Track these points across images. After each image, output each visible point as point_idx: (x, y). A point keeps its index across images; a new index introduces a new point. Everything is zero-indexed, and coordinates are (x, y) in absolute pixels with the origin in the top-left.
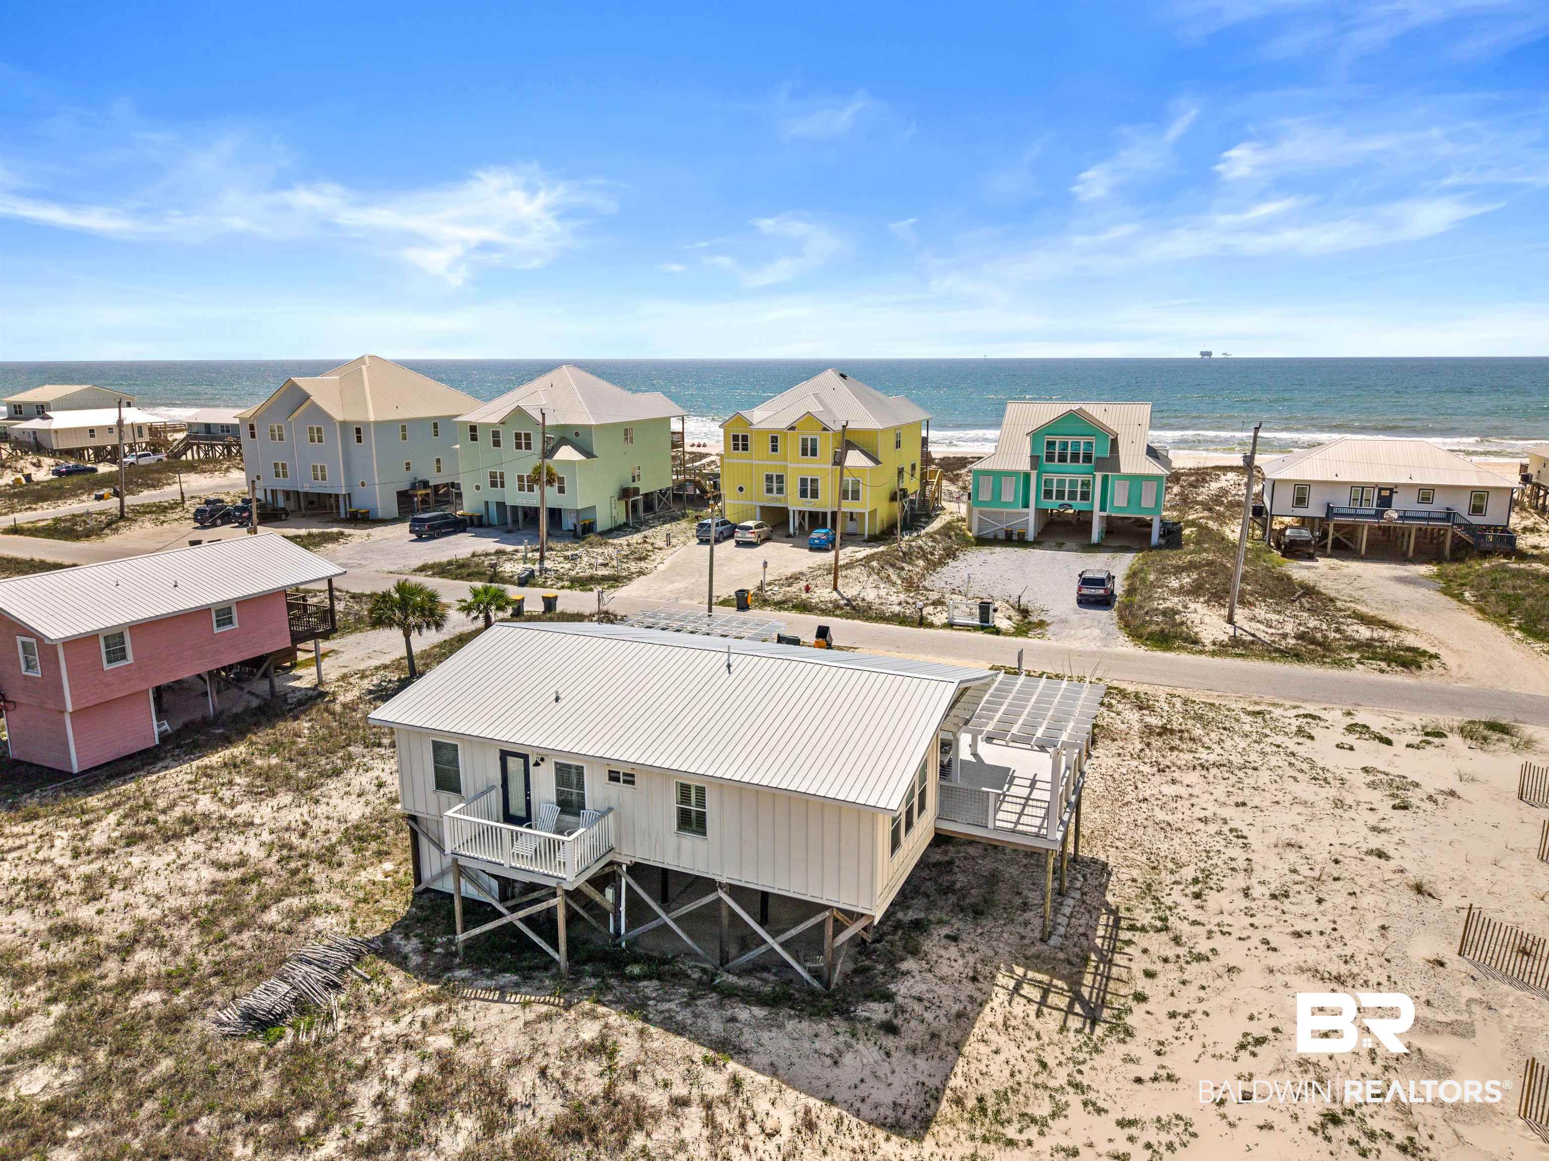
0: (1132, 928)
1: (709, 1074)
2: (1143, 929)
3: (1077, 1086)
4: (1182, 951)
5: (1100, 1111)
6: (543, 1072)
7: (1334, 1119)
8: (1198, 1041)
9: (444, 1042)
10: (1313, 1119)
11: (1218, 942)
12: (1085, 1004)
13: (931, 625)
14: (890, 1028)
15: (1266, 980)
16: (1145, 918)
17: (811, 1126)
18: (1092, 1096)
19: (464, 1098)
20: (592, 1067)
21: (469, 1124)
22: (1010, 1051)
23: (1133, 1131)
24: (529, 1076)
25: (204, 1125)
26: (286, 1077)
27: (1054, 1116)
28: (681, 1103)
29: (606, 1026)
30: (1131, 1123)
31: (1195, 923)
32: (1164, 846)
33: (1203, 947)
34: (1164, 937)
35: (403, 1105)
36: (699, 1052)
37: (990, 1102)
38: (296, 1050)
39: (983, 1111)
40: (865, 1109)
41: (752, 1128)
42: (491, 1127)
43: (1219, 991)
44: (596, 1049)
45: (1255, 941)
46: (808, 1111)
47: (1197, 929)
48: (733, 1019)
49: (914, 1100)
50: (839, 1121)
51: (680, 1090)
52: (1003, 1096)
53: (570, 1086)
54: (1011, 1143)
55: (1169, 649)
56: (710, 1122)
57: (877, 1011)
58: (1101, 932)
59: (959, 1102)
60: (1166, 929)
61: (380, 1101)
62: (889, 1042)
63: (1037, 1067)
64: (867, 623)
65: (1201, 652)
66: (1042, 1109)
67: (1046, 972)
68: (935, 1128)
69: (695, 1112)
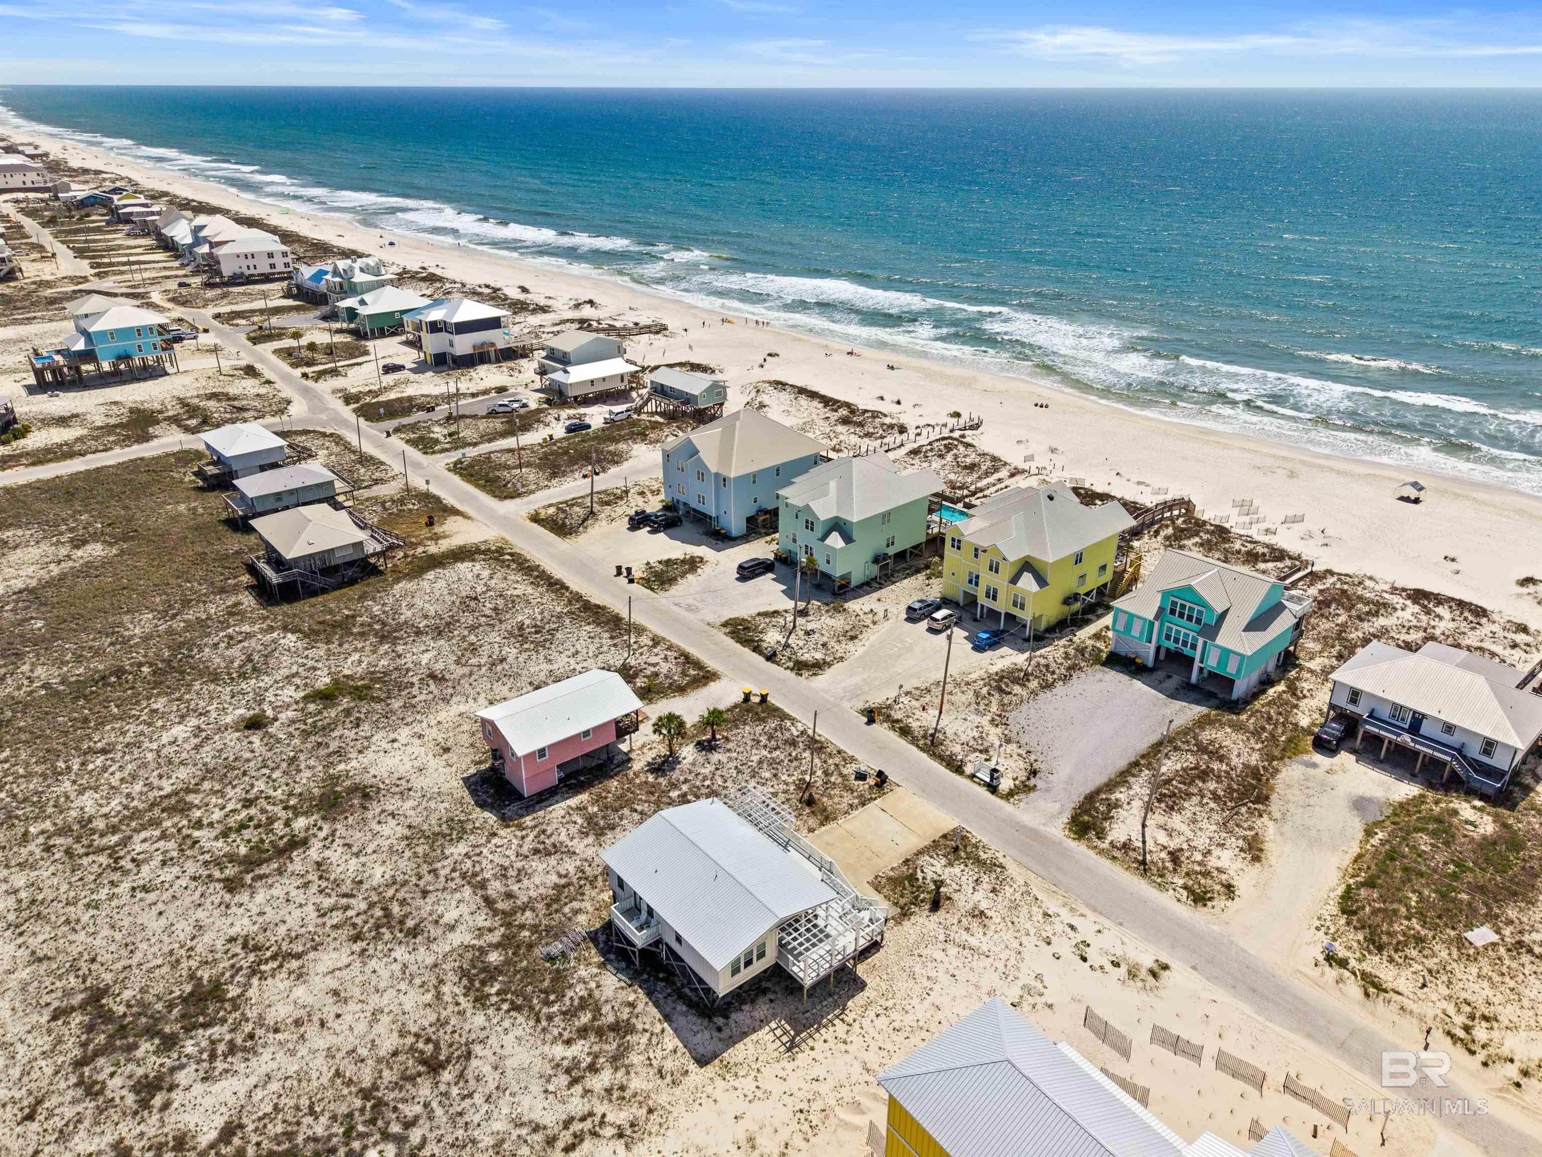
0: (841, 1020)
1: (657, 1025)
2: (844, 1021)
3: (759, 1071)
4: (844, 1037)
5: (756, 1080)
6: (614, 1007)
7: (803, 1112)
8: (805, 1072)
9: (593, 985)
10: (798, 1109)
11: (857, 1039)
12: (793, 1043)
13: (961, 773)
14: (719, 1030)
15: (849, 1060)
16: (849, 1018)
17: (675, 1051)
18: (759, 1075)
19: (592, 1007)
20: (627, 1010)
21: (589, 1015)
22: (750, 1051)
23: (757, 1090)
24: (609, 1007)
25: (529, 989)
26: (552, 980)
27: (743, 1076)
28: (645, 1030)
29: (638, 997)
30: (759, 1088)
31: (862, 1027)
33: (851, 1039)
34: (846, 1028)
35: (576, 1003)
36: (659, 1016)
37: (731, 1064)
38: (558, 970)
39: (726, 1066)
40: (693, 1052)
41: (659, 1046)
42: (594, 1019)
43: (835, 1058)
44: (632, 1005)
46: (677, 1047)
47: (859, 1030)
48: (675, 1009)
49: (709, 1055)
50: (684, 1053)
51: (647, 1026)
52: (736, 1064)
53: (619, 1014)
54: (725, 1079)
55: (1078, 838)
56: (650, 1040)
57: (720, 1021)
58: (829, 1017)
59: (721, 1061)
60: (851, 1026)
61: (571, 998)
62: (715, 1034)
63: (754, 1059)
64: (927, 758)
65: (1094, 848)
66: (742, 1073)
67: (790, 1026)
68: (708, 1066)
69: (648, 1035)
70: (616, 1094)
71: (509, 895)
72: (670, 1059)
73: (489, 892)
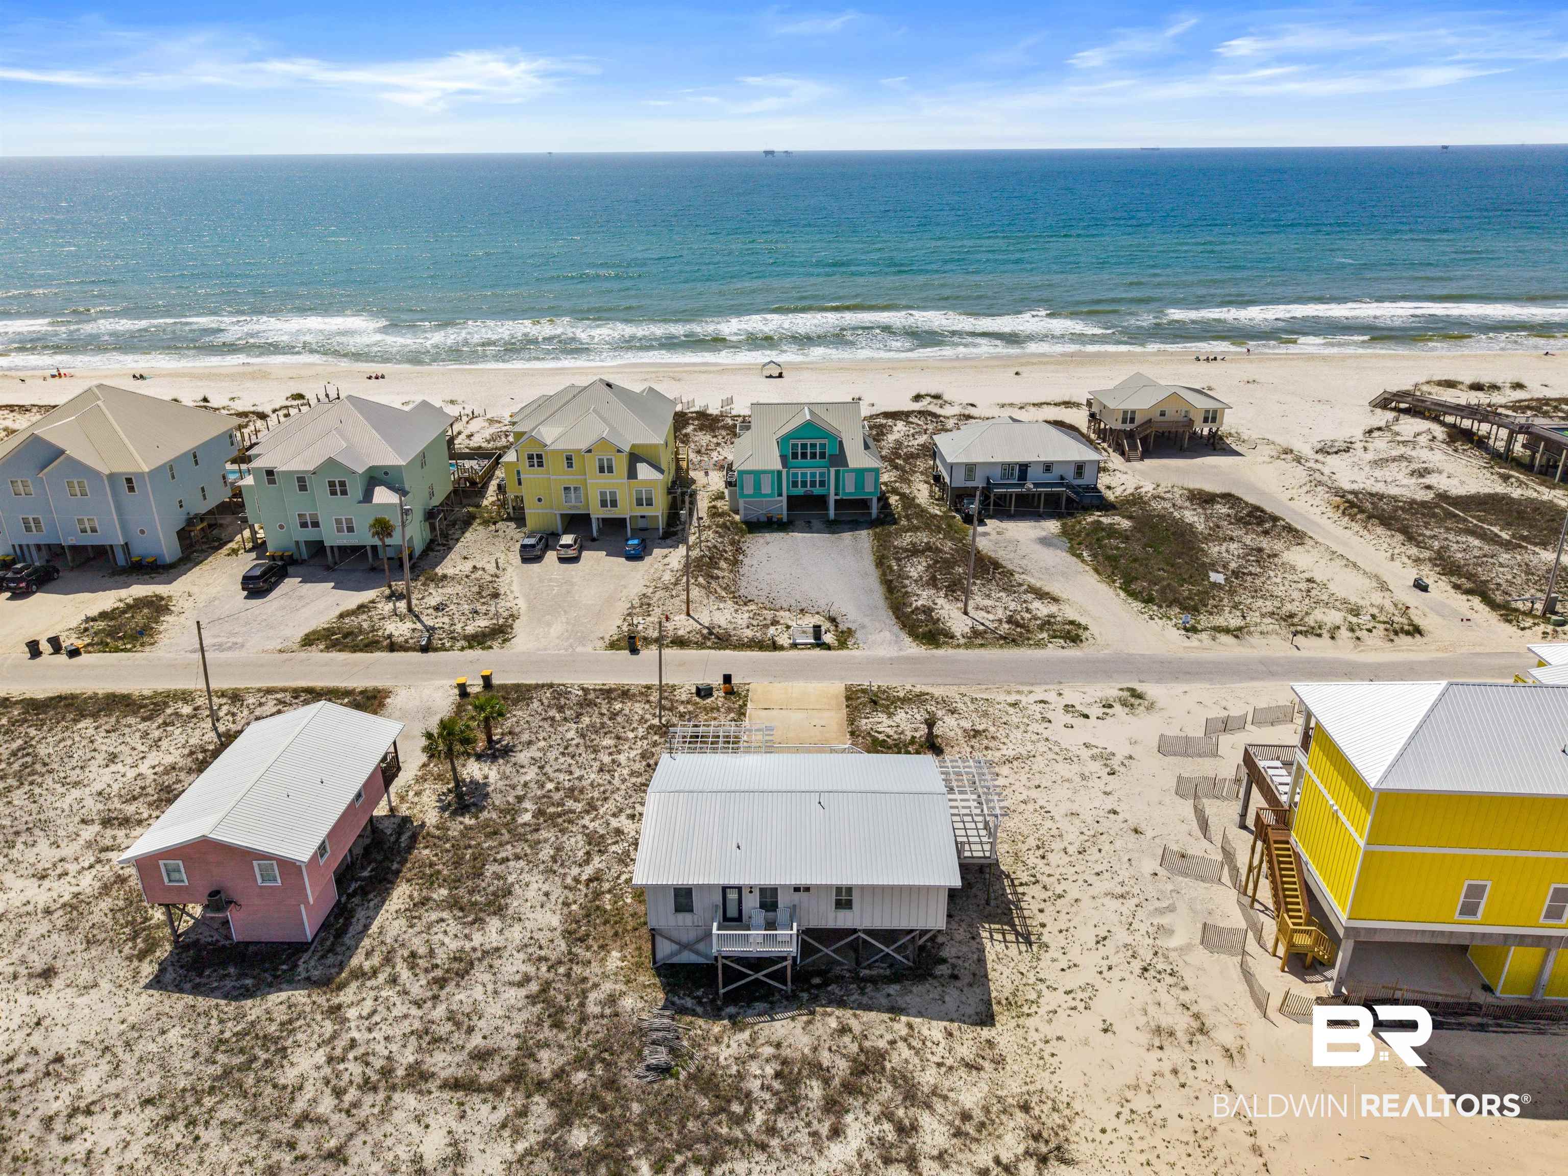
0: (1021, 884)
1: (896, 1026)
2: (1026, 884)
3: (1041, 980)
4: (1050, 893)
5: (1055, 989)
6: (830, 1049)
7: (1145, 969)
8: (1077, 945)
9: (770, 1050)
10: (1138, 971)
11: (1064, 885)
12: (1022, 935)
13: (782, 648)
14: (955, 977)
15: (1093, 904)
16: (1025, 878)
17: (951, 1035)
18: (1048, 983)
19: (805, 1073)
20: (847, 1039)
21: (815, 1084)
22: (1007, 972)
23: (1072, 995)
24: (825, 1053)
25: (691, 1126)
26: (704, 1091)
27: (1039, 997)
28: (893, 1043)
29: (838, 1017)
30: (1070, 992)
31: (1049, 875)
32: (1012, 824)
33: (1059, 890)
34: (1038, 887)
35: (777, 1086)
36: (886, 1016)
37: (1011, 998)
39: (1010, 1003)
40: (966, 1019)
41: (929, 1044)
42: (826, 1082)
43: (1076, 914)
44: (844, 1030)
45: (1080, 882)
46: (945, 1028)
47: (1051, 879)
48: (889, 995)
49: (982, 1008)
50: (960, 1028)
51: (889, 1037)
52: (1014, 995)
53: (844, 1051)
54: (1028, 1015)
55: (938, 645)
56: (910, 1047)
57: (944, 969)
58: (1008, 891)
59: (999, 1003)
60: (1037, 882)
61: (764, 1087)
62: (958, 984)
63: (1020, 976)
64: (736, 653)
65: (959, 646)
66: (1033, 996)
67: (998, 923)
68: (997, 1018)
69: (901, 1045)
70: (969, 1128)
71: (482, 1056)
72: (957, 1046)
73: (444, 1074)
